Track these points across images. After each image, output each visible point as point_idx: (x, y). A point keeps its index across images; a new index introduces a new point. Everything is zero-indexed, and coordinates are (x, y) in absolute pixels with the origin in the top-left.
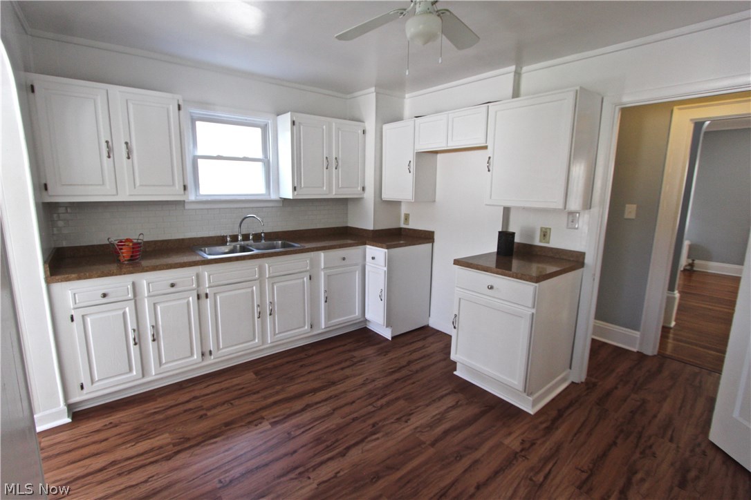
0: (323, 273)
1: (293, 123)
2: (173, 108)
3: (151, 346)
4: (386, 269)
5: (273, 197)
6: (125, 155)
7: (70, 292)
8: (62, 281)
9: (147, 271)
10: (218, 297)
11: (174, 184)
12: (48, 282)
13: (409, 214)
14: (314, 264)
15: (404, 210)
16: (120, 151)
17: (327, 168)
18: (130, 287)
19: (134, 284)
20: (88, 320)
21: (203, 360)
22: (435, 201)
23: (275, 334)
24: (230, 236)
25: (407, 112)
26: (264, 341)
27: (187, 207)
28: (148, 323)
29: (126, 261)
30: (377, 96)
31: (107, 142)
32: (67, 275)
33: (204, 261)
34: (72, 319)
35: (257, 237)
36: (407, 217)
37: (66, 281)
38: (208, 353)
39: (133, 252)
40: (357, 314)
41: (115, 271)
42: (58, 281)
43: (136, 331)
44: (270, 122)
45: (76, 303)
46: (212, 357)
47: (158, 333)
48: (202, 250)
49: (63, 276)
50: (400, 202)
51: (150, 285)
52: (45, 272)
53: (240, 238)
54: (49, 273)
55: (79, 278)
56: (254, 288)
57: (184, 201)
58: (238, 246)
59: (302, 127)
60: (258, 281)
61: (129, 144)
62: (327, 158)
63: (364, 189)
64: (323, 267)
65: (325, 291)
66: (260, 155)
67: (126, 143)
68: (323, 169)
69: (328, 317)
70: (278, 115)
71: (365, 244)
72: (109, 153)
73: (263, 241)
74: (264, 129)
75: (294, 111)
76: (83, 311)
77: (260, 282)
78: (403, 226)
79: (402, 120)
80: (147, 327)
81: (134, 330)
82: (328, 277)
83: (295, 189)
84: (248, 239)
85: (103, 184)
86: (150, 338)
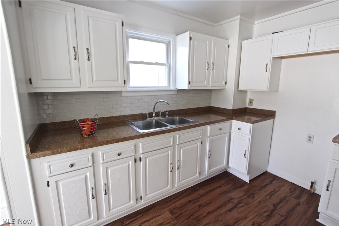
0: (208, 139)
1: (191, 38)
2: (119, 24)
3: (103, 197)
4: (250, 137)
5: (172, 88)
6: (86, 58)
7: (46, 164)
8: (40, 157)
9: (102, 145)
10: (148, 160)
11: (118, 80)
12: (29, 158)
13: (253, 99)
14: (204, 134)
15: (249, 96)
16: (83, 55)
17: (208, 70)
18: (90, 158)
19: (93, 155)
20: (60, 184)
21: (136, 203)
22: (278, 91)
23: (180, 181)
24: (148, 113)
25: (255, 33)
26: (173, 186)
27: (123, 95)
28: (102, 182)
29: (86, 135)
30: (240, 21)
31: (74, 48)
32: (44, 152)
33: (140, 135)
34: (48, 185)
35: (164, 114)
36: (251, 101)
37: (43, 156)
38: (139, 198)
39: (91, 129)
40: (225, 164)
41: (80, 146)
42: (37, 157)
43: (94, 189)
44: (172, 40)
45: (51, 173)
46: (142, 200)
47: (108, 188)
48: (132, 124)
49: (41, 153)
50: (247, 91)
51: (104, 154)
52: (27, 150)
53: (154, 115)
54: (29, 151)
55: (53, 154)
56: (169, 152)
57: (121, 91)
58: (154, 120)
59: (195, 41)
60: (172, 147)
61: (89, 50)
62: (208, 62)
63: (226, 83)
64: (208, 135)
65: (209, 151)
66: (164, 61)
67: (87, 49)
68: (206, 70)
69: (210, 168)
70: (177, 35)
71: (232, 119)
72: (75, 56)
73: (167, 117)
74: (168, 44)
75: (191, 30)
76: (56, 178)
77: (173, 148)
78: (247, 106)
79: (251, 38)
80: (101, 185)
81: (93, 188)
82: (211, 142)
83: (189, 83)
84: (159, 116)
85: (71, 79)
86: (103, 193)
